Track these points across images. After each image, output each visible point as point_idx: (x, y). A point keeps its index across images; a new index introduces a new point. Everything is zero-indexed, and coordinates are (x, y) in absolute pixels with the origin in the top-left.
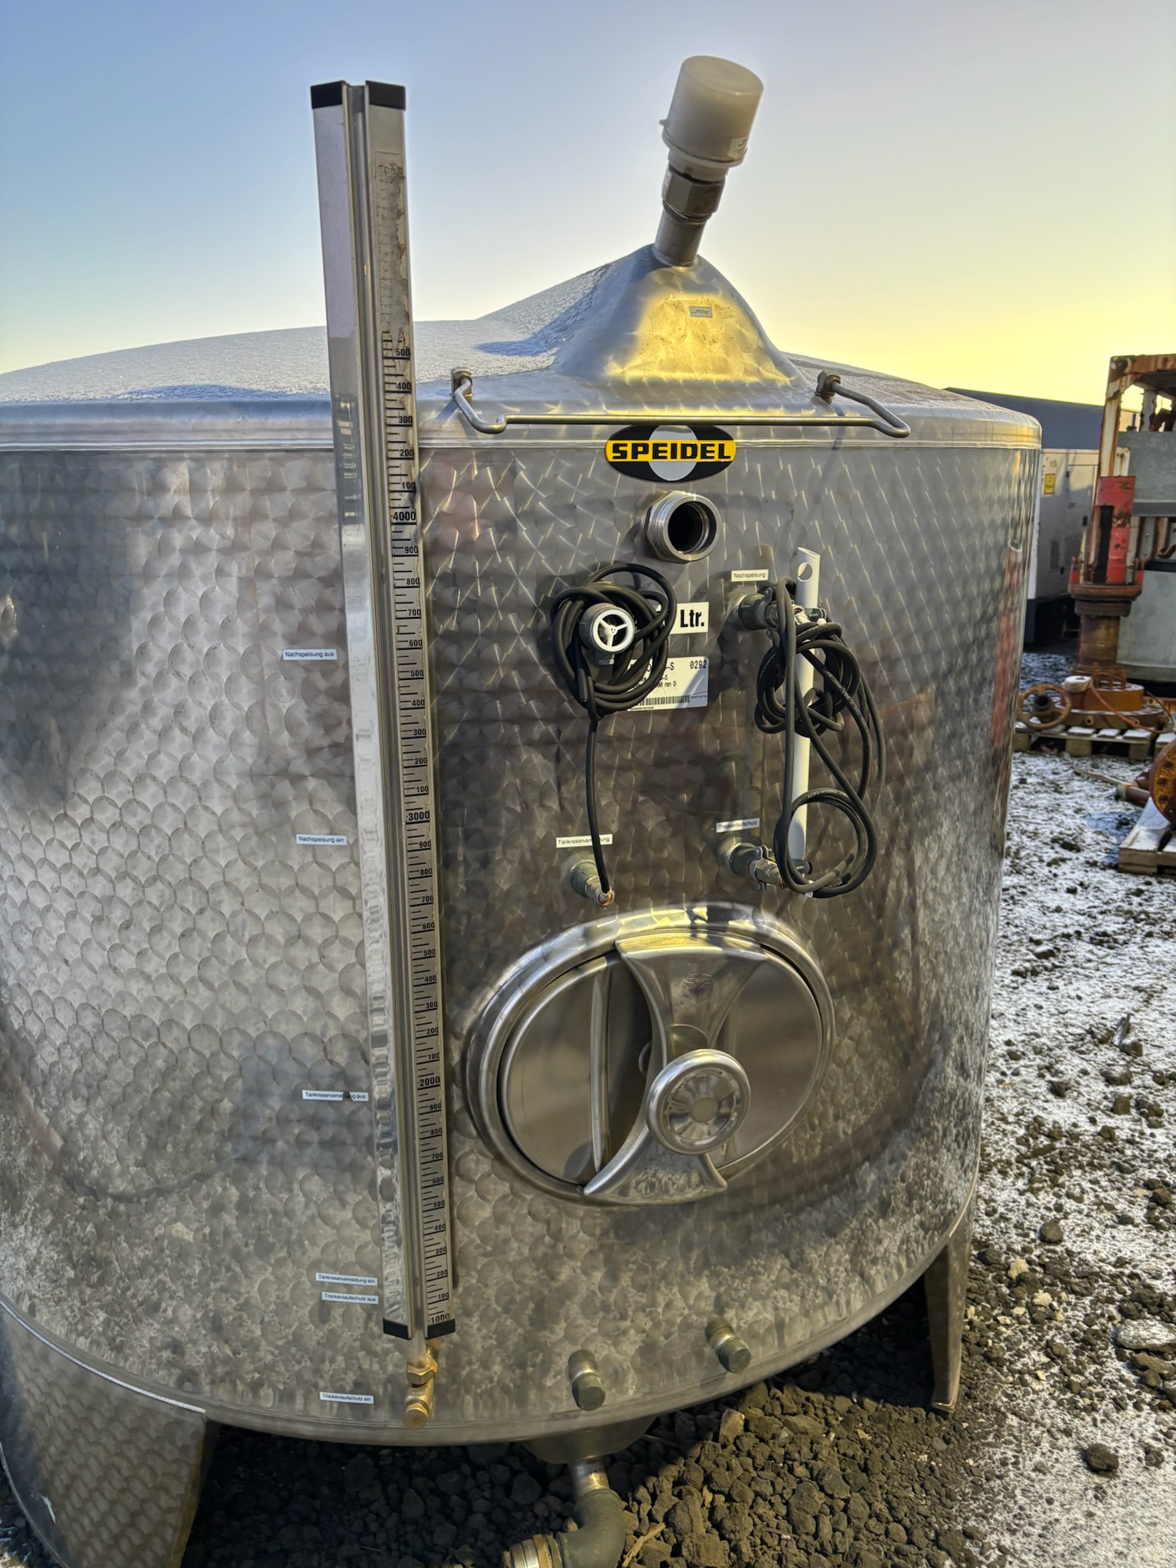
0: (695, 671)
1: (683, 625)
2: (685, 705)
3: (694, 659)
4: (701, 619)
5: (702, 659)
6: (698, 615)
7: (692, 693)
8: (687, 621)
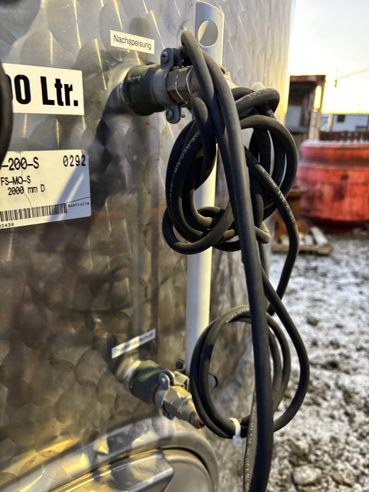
0: (70, 170)
1: (46, 101)
2: (61, 217)
3: (68, 153)
4: (73, 96)
5: (79, 153)
6: (69, 89)
7: (69, 200)
8: (52, 95)
